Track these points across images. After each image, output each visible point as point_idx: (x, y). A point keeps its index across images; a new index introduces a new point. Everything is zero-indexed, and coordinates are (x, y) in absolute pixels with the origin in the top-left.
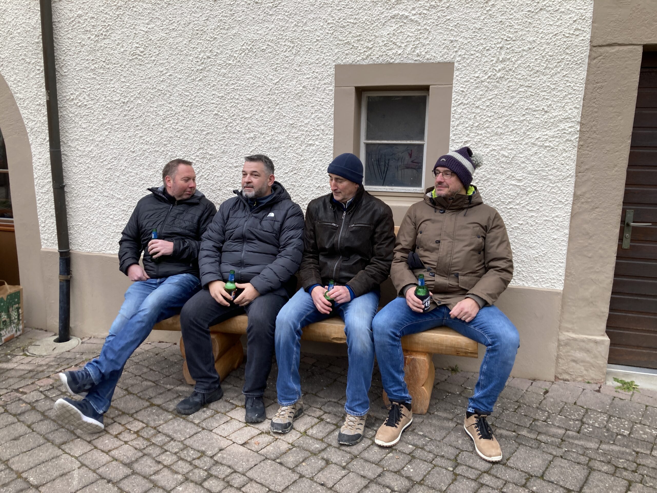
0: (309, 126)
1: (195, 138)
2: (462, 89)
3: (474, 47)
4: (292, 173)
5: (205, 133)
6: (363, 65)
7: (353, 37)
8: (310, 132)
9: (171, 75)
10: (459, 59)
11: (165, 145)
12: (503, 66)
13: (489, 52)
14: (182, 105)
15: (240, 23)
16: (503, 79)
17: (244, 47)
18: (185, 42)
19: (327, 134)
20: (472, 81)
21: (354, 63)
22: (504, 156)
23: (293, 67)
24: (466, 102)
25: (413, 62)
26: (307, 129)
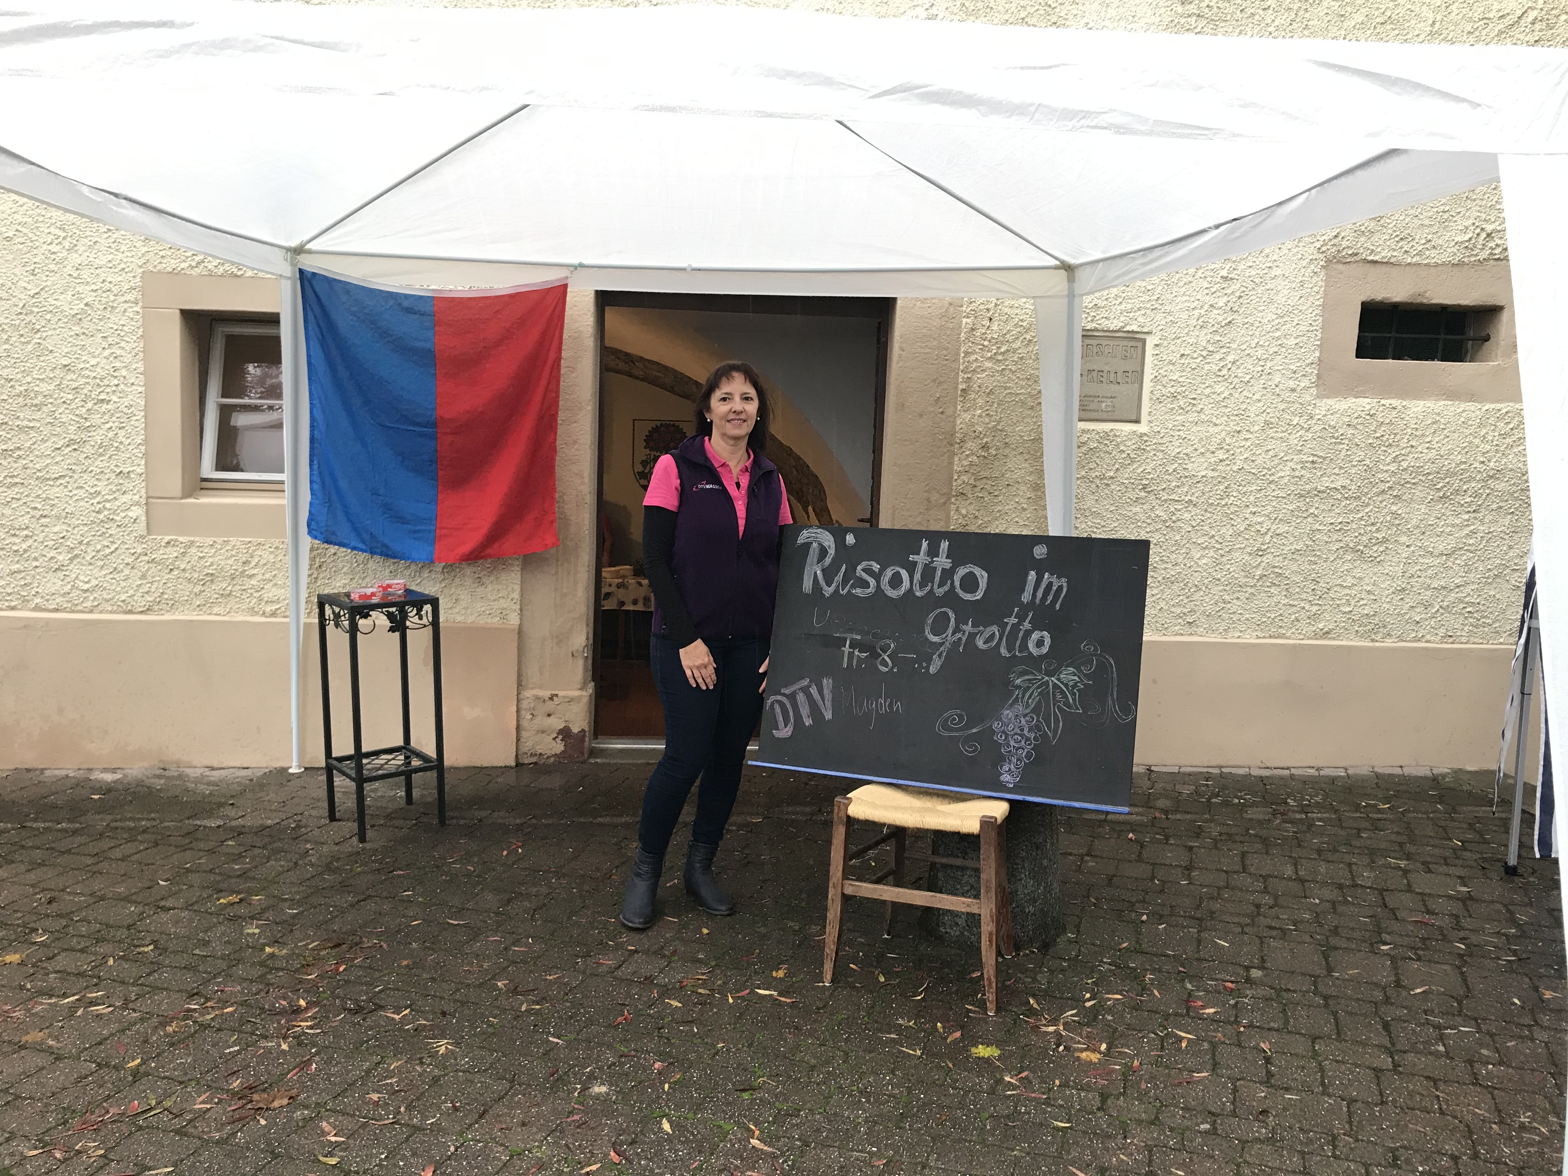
6: (192, 276)
21: (176, 271)
26: (94, 374)
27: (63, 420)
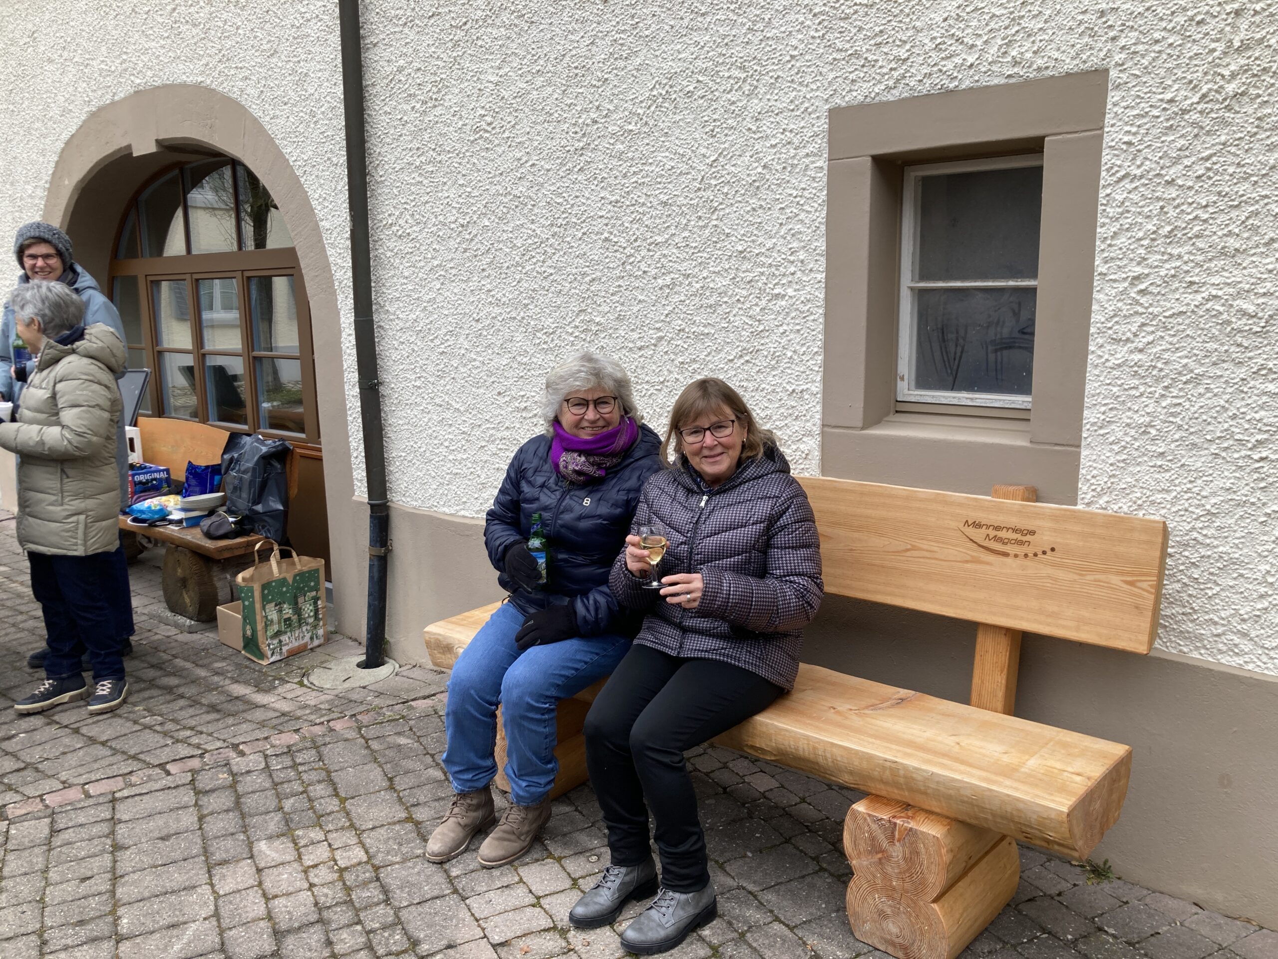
0: (775, 254)
1: (573, 291)
2: (1126, 139)
3: (1161, 19)
4: (742, 361)
5: (588, 279)
6: (888, 103)
7: (867, 38)
8: (777, 267)
9: (533, 165)
10: (1118, 57)
11: (526, 305)
12: (1243, 62)
13: (1204, 29)
14: (552, 225)
15: (648, 40)
16: (1246, 99)
17: (655, 93)
18: (556, 96)
19: (811, 270)
20: (1155, 112)
21: (868, 100)
22: (1244, 313)
23: (745, 123)
24: (1138, 172)
25: (1003, 81)
26: (770, 261)
27: (736, 324)
